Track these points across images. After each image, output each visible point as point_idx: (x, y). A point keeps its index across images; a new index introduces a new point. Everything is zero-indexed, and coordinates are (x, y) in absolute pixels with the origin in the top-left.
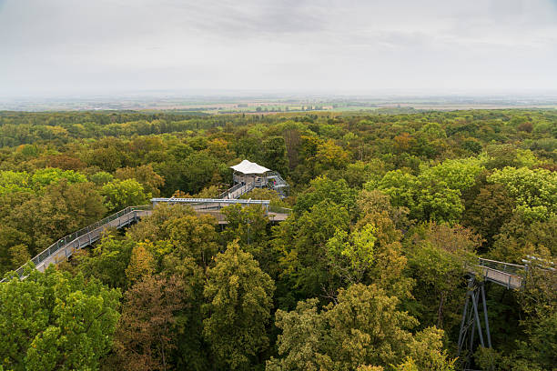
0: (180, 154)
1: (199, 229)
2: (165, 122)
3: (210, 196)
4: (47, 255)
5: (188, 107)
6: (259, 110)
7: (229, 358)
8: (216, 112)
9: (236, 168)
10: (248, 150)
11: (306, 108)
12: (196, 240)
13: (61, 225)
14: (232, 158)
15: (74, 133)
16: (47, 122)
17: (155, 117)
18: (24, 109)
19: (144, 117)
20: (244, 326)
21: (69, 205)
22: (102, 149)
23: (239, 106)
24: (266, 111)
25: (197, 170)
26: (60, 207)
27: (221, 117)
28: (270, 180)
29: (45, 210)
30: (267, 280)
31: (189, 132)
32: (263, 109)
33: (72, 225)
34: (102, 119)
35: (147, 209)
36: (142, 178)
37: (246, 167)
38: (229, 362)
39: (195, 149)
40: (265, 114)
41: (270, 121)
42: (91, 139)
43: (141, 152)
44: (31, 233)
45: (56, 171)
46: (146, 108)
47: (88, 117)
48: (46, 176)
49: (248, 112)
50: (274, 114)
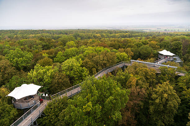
0: (138, 45)
1: (150, 73)
2: (130, 34)
3: (150, 61)
4: (100, 73)
5: (138, 29)
6: (165, 30)
7: (157, 122)
8: (148, 31)
9: (161, 52)
10: (165, 46)
11: (187, 30)
12: (149, 77)
13: (105, 64)
14: (158, 48)
15: (102, 36)
16: (95, 33)
17: (127, 32)
18: (89, 29)
19: (123, 32)
20: (165, 113)
21: (107, 59)
22: (113, 42)
23: (157, 29)
24: (169, 31)
25: (145, 51)
26: (105, 59)
27: (150, 33)
28: (174, 59)
29: (101, 59)
30: (178, 98)
31: (139, 38)
32: (167, 30)
33: (108, 65)
34: (110, 32)
35: (128, 63)
36: (127, 53)
37: (165, 52)
38: (157, 123)
39: (144, 44)
40: (168, 32)
41: (171, 35)
42: (107, 38)
43: (125, 44)
44: (97, 66)
45: (102, 48)
46: (123, 29)
47: (106, 32)
48: (100, 49)
49: (161, 31)
50: (173, 32)
